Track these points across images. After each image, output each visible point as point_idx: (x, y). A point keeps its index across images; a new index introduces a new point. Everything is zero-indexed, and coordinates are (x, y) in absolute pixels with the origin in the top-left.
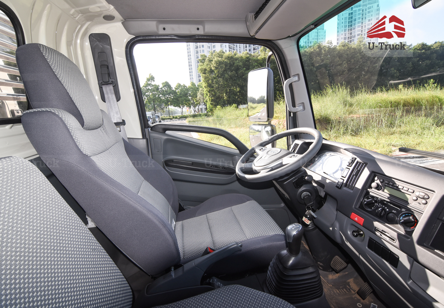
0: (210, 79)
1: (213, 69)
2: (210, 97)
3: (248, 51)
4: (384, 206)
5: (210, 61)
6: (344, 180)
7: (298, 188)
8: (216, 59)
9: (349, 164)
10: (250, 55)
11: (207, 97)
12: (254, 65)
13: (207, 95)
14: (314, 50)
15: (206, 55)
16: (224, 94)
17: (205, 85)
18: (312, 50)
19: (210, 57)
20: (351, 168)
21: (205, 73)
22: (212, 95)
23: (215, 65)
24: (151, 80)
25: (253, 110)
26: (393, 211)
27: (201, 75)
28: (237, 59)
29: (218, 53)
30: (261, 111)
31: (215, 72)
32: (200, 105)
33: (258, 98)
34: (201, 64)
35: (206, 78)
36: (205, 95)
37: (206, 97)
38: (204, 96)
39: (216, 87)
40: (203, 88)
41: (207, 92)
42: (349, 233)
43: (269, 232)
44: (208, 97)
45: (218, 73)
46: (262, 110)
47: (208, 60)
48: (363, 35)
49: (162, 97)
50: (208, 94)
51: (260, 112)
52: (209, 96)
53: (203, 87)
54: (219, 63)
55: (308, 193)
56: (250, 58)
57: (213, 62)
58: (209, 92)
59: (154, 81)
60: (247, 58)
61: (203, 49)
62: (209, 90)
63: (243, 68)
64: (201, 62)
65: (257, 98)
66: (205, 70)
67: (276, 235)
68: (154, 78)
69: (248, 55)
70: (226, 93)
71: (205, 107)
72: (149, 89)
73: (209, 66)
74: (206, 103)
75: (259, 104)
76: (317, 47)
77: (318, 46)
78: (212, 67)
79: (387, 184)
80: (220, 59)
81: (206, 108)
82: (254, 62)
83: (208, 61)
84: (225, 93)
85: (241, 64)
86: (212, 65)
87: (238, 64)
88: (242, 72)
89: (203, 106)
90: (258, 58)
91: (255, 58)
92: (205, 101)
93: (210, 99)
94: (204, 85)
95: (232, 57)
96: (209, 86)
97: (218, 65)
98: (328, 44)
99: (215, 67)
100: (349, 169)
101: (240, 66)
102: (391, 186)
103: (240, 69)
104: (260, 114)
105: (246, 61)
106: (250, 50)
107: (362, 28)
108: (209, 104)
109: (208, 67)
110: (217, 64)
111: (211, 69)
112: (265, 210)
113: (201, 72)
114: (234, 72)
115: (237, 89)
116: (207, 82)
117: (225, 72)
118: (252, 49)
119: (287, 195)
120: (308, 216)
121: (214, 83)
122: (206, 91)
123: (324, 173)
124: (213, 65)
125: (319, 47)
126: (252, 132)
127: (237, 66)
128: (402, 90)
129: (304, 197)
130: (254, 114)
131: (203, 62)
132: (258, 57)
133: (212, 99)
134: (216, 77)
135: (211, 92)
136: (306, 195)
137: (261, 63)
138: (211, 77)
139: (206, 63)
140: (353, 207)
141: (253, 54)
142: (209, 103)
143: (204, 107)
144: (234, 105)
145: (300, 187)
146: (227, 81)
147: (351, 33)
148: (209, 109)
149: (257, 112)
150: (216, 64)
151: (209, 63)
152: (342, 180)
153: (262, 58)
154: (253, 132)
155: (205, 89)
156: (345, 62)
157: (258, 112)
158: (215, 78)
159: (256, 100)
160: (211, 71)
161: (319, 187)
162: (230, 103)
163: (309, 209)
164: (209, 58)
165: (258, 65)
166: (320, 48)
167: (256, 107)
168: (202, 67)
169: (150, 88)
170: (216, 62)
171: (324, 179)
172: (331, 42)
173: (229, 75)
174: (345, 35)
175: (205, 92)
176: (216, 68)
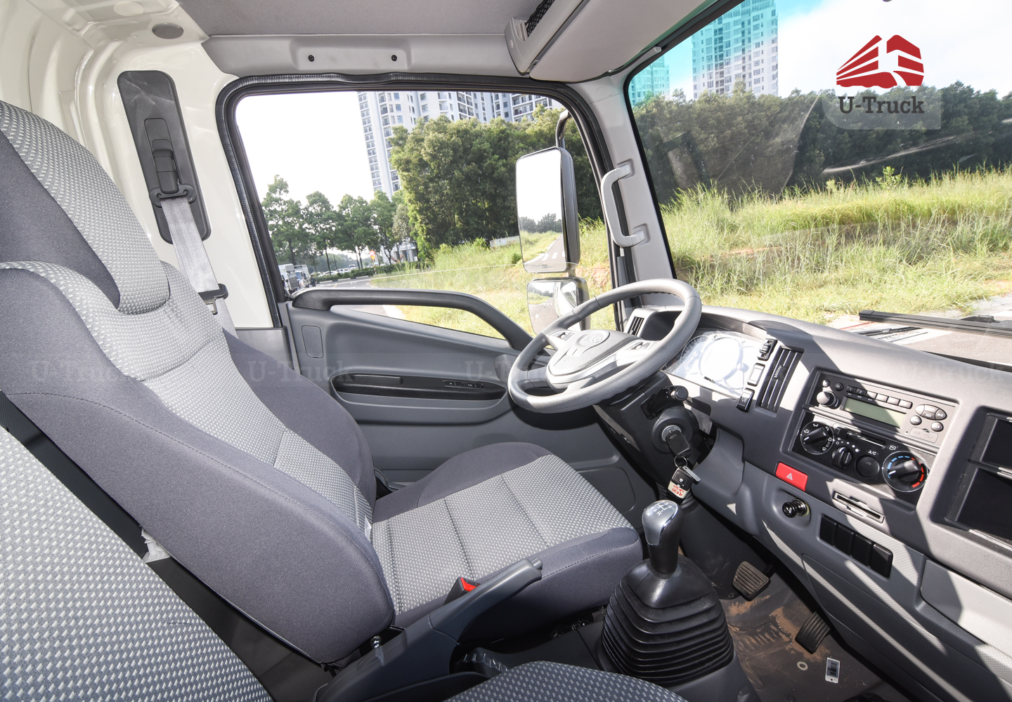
0: (421, 182)
1: (425, 159)
2: (423, 225)
3: (502, 117)
4: (848, 443)
5: (419, 141)
6: (754, 391)
7: (654, 417)
8: (431, 136)
9: (762, 356)
10: (509, 125)
11: (417, 225)
12: (517, 147)
13: (416, 219)
14: (648, 112)
15: (405, 127)
16: (456, 216)
17: (409, 198)
18: (644, 112)
19: (416, 131)
20: (768, 364)
21: (408, 170)
22: (427, 218)
23: (429, 151)
24: (278, 190)
25: (531, 248)
26: (870, 452)
27: (399, 174)
28: (478, 135)
29: (435, 123)
30: (548, 248)
31: (430, 166)
32: (400, 244)
33: (540, 220)
34: (397, 148)
35: (410, 181)
36: (411, 219)
37: (414, 224)
38: (410, 221)
39: (435, 201)
40: (406, 205)
41: (415, 212)
42: (775, 509)
43: (597, 525)
44: (419, 224)
45: (438, 168)
46: (551, 245)
47: (412, 138)
48: (747, 76)
49: (309, 229)
50: (418, 217)
51: (546, 250)
52: (421, 223)
53: (406, 200)
54: (439, 147)
55: (676, 428)
56: (508, 131)
57: (425, 144)
58: (420, 212)
59: (287, 191)
60: (503, 132)
61: (399, 113)
62: (420, 208)
63: (493, 154)
64: (397, 144)
65: (537, 218)
66: (408, 162)
67: (613, 530)
68: (286, 185)
69: (504, 127)
70: (460, 214)
71: (414, 248)
72: (275, 211)
73: (415, 153)
74: (414, 238)
75: (544, 234)
76: (654, 104)
77: (655, 101)
78: (424, 155)
79: (850, 392)
80: (441, 135)
81: (417, 249)
82: (517, 142)
83: (414, 140)
84: (458, 215)
85: (486, 145)
86: (423, 150)
87: (479, 146)
88: (491, 164)
89: (409, 245)
90: (527, 132)
91: (517, 132)
92: (411, 234)
93: (425, 228)
94: (407, 196)
95: (466, 132)
96: (420, 198)
97: (436, 148)
98: (676, 98)
99: (431, 155)
100: (764, 366)
101: (485, 150)
102: (860, 397)
103: (486, 157)
104: (547, 255)
105: (500, 139)
106: (507, 115)
107: (744, 62)
108: (421, 240)
109: (414, 156)
110: (434, 148)
111: (421, 160)
112: (582, 474)
113: (398, 168)
114: (474, 164)
115: (484, 204)
116: (413, 190)
117: (454, 165)
118: (513, 112)
119: (628, 438)
120: (681, 480)
121: (430, 192)
122: (413, 211)
123: (706, 378)
124: (425, 152)
125: (658, 104)
126: (532, 298)
127: (480, 150)
128: (835, 190)
129: (667, 438)
130: (534, 256)
131: (400, 145)
132: (525, 129)
133: (428, 229)
134: (435, 177)
135: (425, 213)
136: (673, 433)
137: (534, 143)
138: (421, 177)
139: (408, 146)
140: (781, 450)
141: (514, 123)
142: (422, 238)
143: (410, 247)
144: (477, 239)
145: (658, 415)
146: (459, 186)
147: (722, 73)
148: (422, 253)
149: (539, 251)
150: (432, 148)
151: (415, 146)
152: (750, 393)
153: (536, 132)
154: (535, 297)
155: (411, 207)
156: (713, 135)
157: (543, 250)
158: (431, 180)
159: (537, 223)
160: (423, 165)
161: (697, 411)
162: (470, 236)
163: (681, 462)
164: (414, 134)
165: (525, 148)
166: (660, 106)
167: (536, 241)
168: (401, 155)
169: (279, 209)
170: (432, 144)
171: (706, 392)
172: (682, 93)
173: (462, 172)
174: (711, 78)
175: (410, 214)
176: (434, 157)
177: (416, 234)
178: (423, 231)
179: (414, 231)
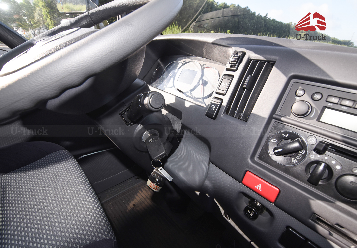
11: (48, 20)
17: (42, 5)
36: (44, 16)
40: (41, 8)
41: (46, 13)
50: (48, 15)
74: (48, 26)
93: (53, 22)
155: (44, 10)
175: (43, 13)
177: (48, 24)
178: (52, 23)
179: (47, 23)
